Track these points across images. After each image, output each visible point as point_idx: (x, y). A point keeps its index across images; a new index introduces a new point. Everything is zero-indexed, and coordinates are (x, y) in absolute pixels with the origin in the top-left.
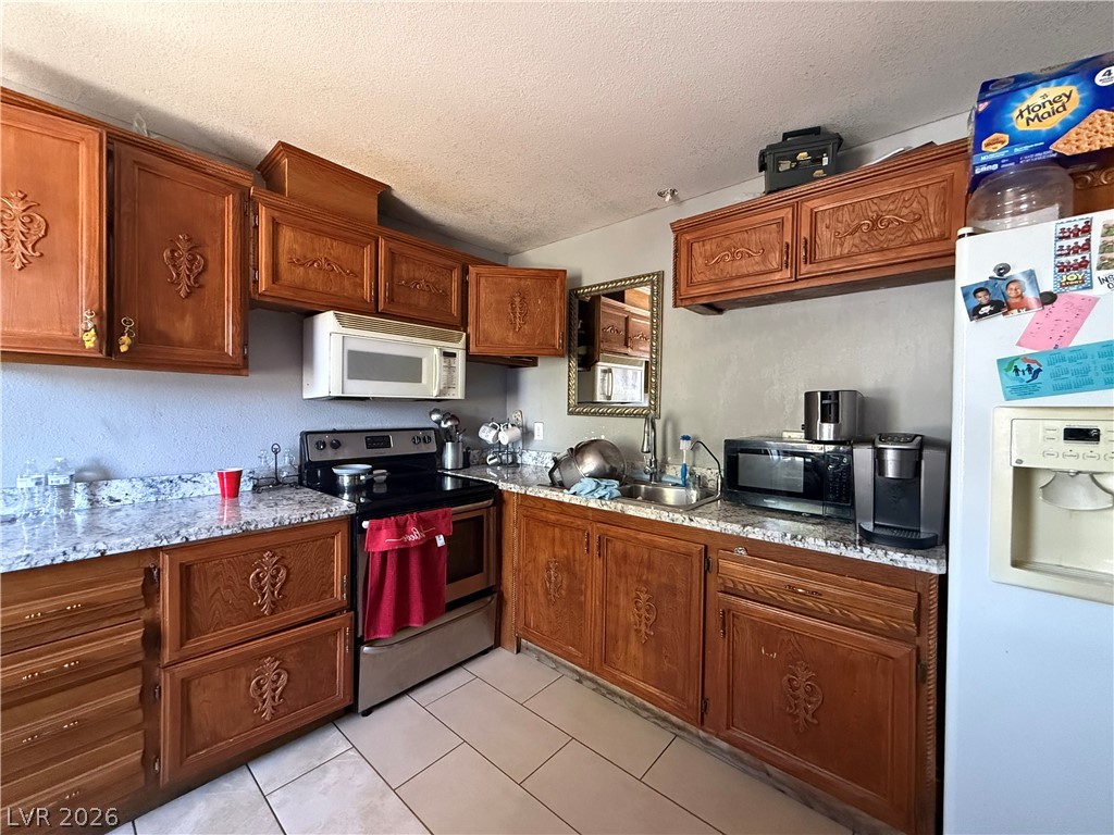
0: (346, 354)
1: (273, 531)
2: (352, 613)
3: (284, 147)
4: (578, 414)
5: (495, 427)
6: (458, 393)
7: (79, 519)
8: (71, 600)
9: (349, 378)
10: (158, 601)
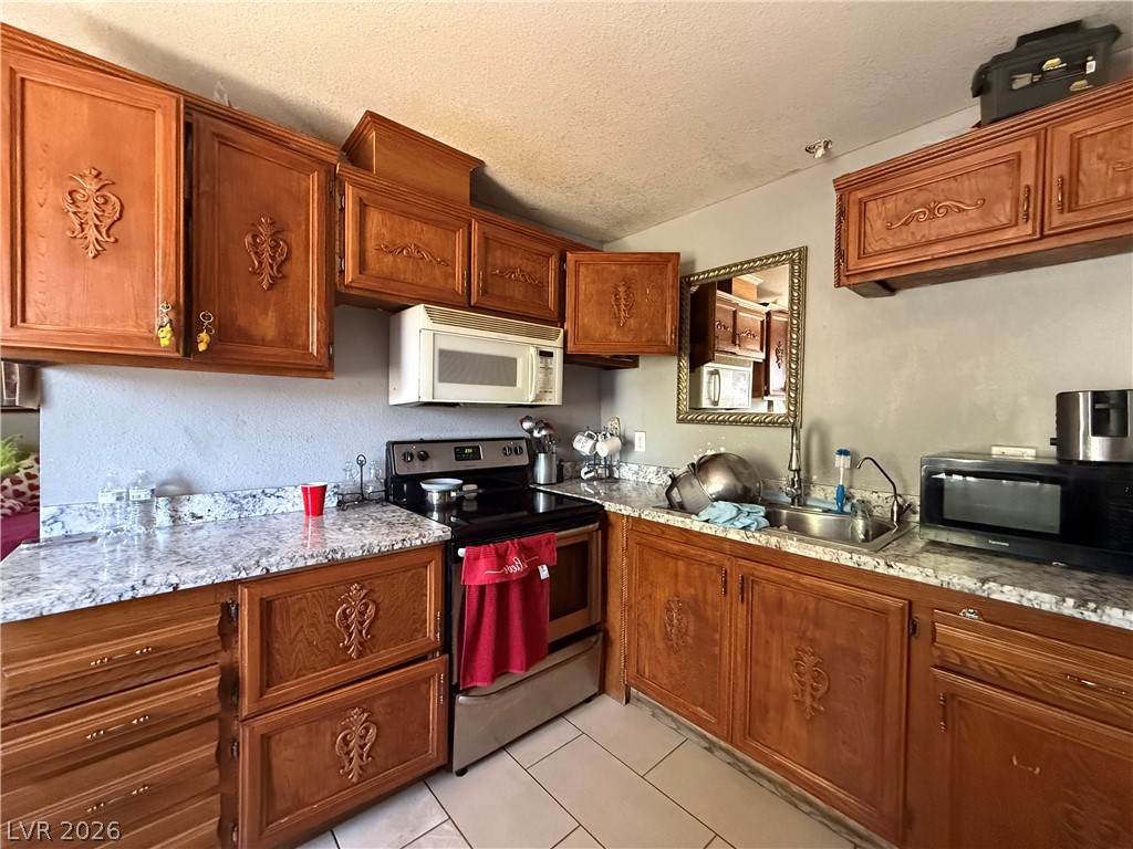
0: (436, 352)
1: (362, 560)
2: (447, 656)
3: (372, 118)
4: (692, 421)
5: (590, 437)
6: (555, 398)
7: (162, 538)
8: (140, 642)
9: (441, 381)
10: (237, 642)
